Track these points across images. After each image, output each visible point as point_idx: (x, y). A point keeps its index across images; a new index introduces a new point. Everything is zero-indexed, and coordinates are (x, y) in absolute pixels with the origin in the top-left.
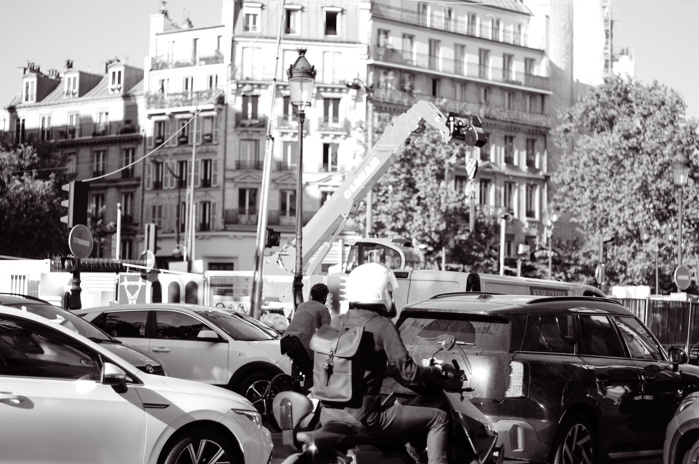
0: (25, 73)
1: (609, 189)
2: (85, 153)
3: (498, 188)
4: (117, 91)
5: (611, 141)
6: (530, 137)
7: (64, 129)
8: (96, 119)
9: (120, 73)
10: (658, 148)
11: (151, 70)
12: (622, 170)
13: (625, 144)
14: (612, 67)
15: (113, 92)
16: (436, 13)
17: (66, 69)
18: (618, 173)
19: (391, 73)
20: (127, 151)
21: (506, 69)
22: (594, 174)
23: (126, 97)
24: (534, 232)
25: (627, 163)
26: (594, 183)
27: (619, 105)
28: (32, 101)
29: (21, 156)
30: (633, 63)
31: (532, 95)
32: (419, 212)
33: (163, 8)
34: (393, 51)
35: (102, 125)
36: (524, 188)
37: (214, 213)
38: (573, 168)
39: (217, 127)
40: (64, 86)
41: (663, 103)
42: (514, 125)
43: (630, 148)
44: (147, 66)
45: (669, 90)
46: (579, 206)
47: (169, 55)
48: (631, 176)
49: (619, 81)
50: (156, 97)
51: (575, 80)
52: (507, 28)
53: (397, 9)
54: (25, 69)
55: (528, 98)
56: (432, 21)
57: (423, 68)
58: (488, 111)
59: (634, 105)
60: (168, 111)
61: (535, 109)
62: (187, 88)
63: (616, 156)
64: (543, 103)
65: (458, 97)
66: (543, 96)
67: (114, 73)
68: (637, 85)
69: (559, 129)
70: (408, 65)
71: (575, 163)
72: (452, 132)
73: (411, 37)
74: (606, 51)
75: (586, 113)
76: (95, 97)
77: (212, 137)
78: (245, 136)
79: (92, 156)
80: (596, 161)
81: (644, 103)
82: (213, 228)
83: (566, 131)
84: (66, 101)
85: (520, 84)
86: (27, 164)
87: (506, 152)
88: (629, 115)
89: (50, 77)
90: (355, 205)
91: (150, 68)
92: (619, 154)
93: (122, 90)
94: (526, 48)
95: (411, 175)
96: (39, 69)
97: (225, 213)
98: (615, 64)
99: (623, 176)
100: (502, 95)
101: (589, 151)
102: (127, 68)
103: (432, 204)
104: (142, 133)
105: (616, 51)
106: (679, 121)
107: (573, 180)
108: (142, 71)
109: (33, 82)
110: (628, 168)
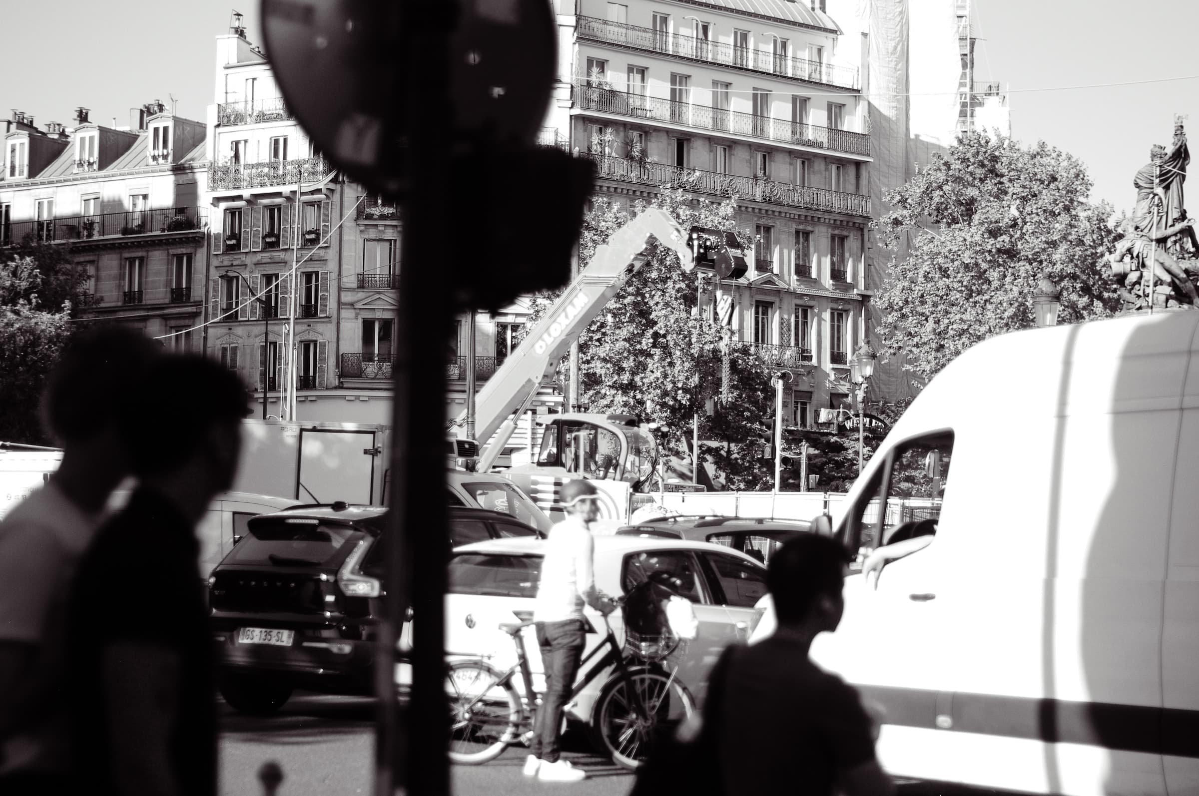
0: (8, 130)
1: (964, 317)
2: (110, 263)
3: (786, 316)
4: (161, 161)
5: (969, 239)
6: (836, 232)
7: (75, 222)
8: (128, 205)
9: (166, 129)
10: (1044, 250)
11: (218, 126)
12: (985, 287)
13: (991, 244)
14: (972, 116)
15: (155, 163)
16: (683, 31)
17: (77, 124)
18: (979, 293)
19: (609, 130)
20: (179, 257)
21: (797, 120)
22: (941, 293)
23: (178, 169)
24: (844, 388)
25: (994, 275)
26: (941, 307)
27: (982, 181)
28: (22, 176)
29: (14, 274)
30: (1007, 109)
31: (841, 163)
32: (656, 358)
33: (236, 24)
34: (613, 92)
35: (137, 215)
36: (827, 316)
37: (323, 361)
38: (906, 284)
39: (326, 219)
40: (74, 152)
41: (1054, 179)
42: (810, 213)
43: (999, 251)
44: (211, 119)
45: (1064, 156)
46: (917, 346)
47: (246, 102)
48: (1000, 296)
49: (983, 142)
50: (226, 171)
51: (912, 136)
52: (800, 55)
53: (619, 25)
54: (9, 123)
55: (834, 168)
56: (676, 45)
57: (662, 122)
58: (768, 191)
59: (1005, 180)
60: (246, 193)
61: (844, 188)
62: (276, 155)
63: (977, 264)
64: (858, 176)
65: (720, 168)
66: (858, 164)
67: (156, 130)
68: (1011, 147)
69: (885, 219)
70: (637, 117)
71: (910, 274)
72: (695, 255)
73: (643, 71)
74: (963, 90)
75: (928, 192)
76: (126, 170)
77: (318, 235)
78: (372, 233)
79: (121, 267)
80: (944, 273)
81: (1022, 177)
82: (321, 385)
83: (897, 222)
84: (78, 177)
85: (820, 145)
86: (24, 285)
87: (798, 257)
88: (997, 197)
89: (50, 136)
90: (551, 365)
91: (216, 123)
92: (980, 261)
93: (170, 158)
94: (831, 87)
95: (643, 297)
96: (31, 122)
97: (341, 360)
98: (978, 110)
99: (987, 297)
100: (791, 164)
101: (934, 256)
102: (177, 121)
103: (676, 344)
104: (204, 230)
105: (980, 89)
106: (1079, 208)
107: (907, 302)
108: (203, 127)
109: (22, 144)
110: (996, 284)
